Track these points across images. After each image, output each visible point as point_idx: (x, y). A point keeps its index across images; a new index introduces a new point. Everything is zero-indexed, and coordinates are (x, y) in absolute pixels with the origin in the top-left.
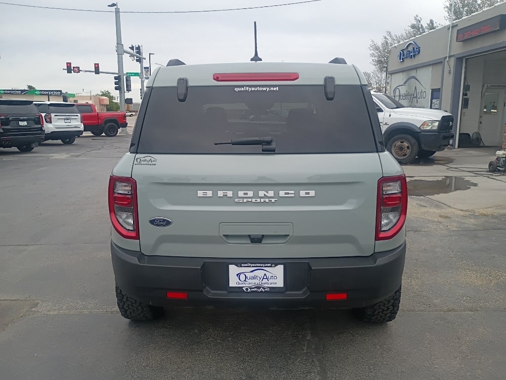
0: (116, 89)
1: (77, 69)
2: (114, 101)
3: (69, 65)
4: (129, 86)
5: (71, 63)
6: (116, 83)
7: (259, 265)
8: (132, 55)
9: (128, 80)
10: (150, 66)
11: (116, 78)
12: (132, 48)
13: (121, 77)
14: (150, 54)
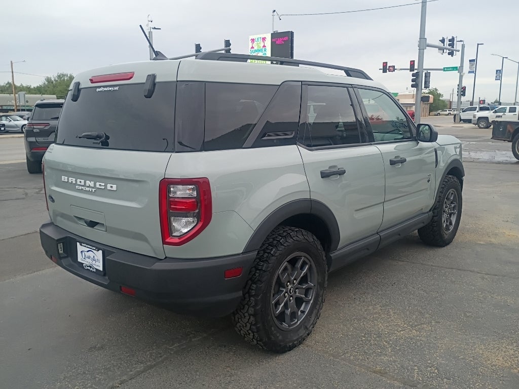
0: (412, 86)
1: (393, 69)
2: (441, 98)
3: (385, 64)
4: (428, 83)
5: (387, 62)
6: (413, 81)
7: (90, 247)
8: (442, 49)
9: (427, 76)
10: (477, 59)
11: (413, 75)
12: (443, 41)
13: (420, 74)
14: (478, 44)
